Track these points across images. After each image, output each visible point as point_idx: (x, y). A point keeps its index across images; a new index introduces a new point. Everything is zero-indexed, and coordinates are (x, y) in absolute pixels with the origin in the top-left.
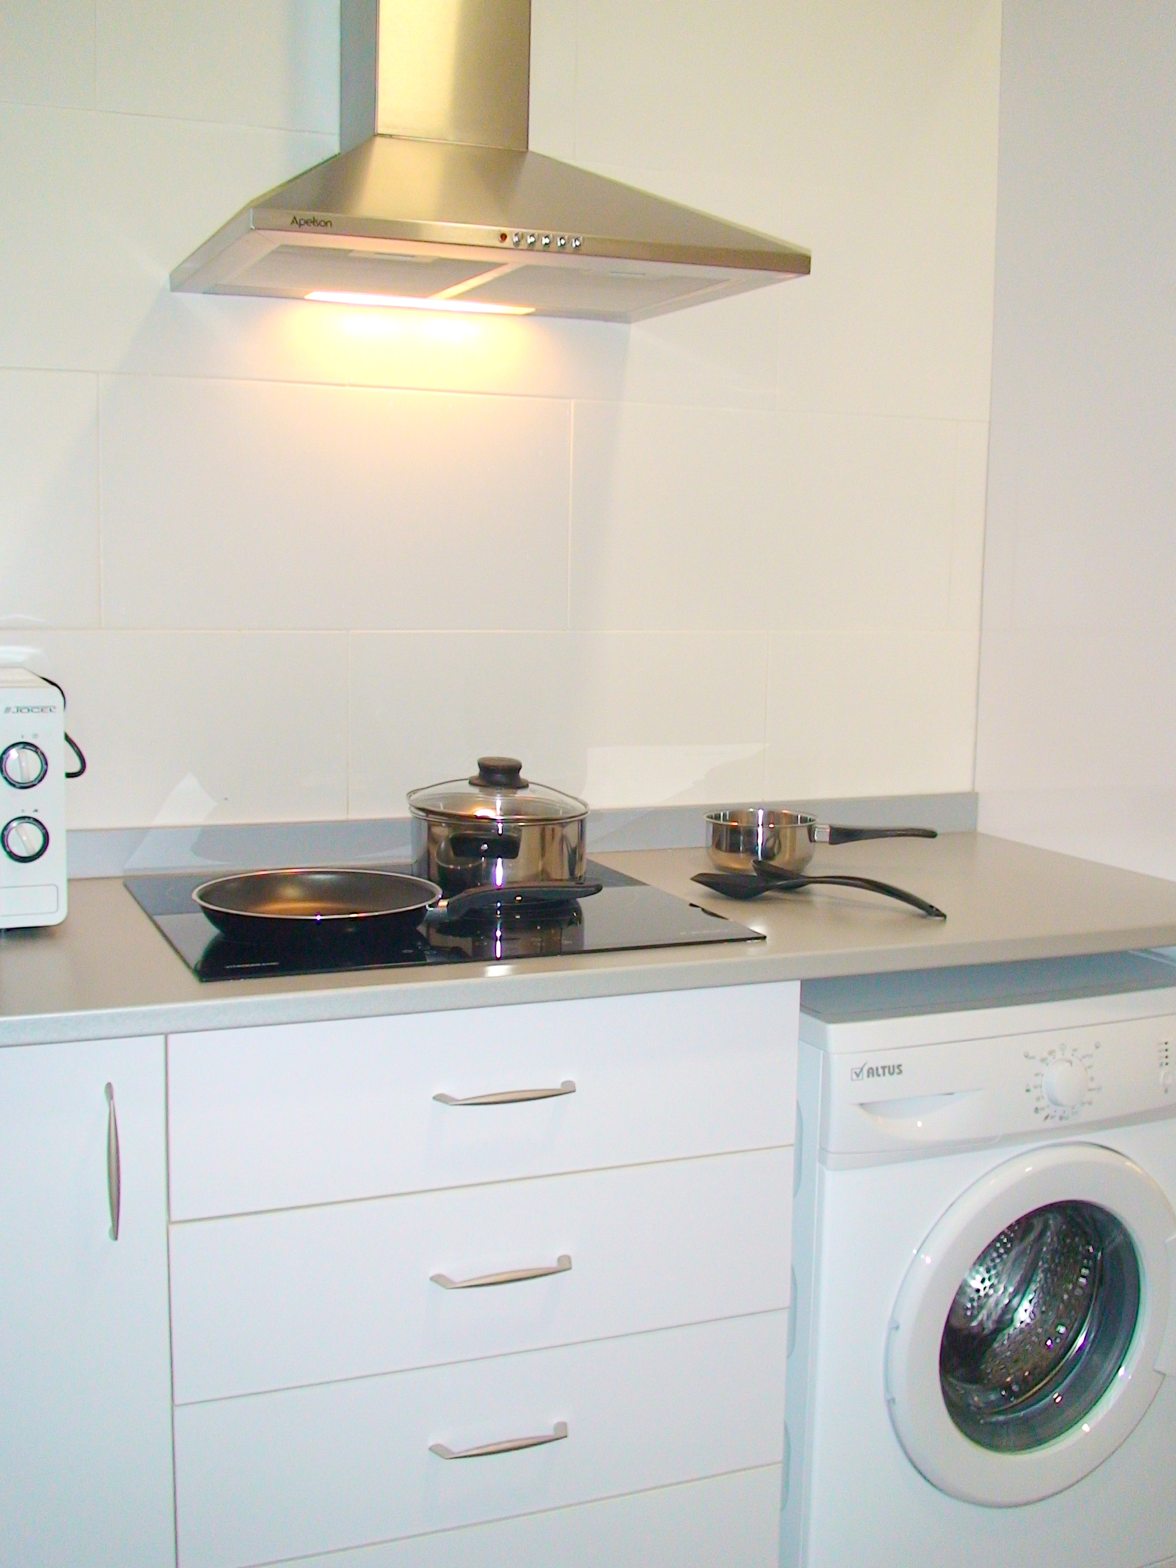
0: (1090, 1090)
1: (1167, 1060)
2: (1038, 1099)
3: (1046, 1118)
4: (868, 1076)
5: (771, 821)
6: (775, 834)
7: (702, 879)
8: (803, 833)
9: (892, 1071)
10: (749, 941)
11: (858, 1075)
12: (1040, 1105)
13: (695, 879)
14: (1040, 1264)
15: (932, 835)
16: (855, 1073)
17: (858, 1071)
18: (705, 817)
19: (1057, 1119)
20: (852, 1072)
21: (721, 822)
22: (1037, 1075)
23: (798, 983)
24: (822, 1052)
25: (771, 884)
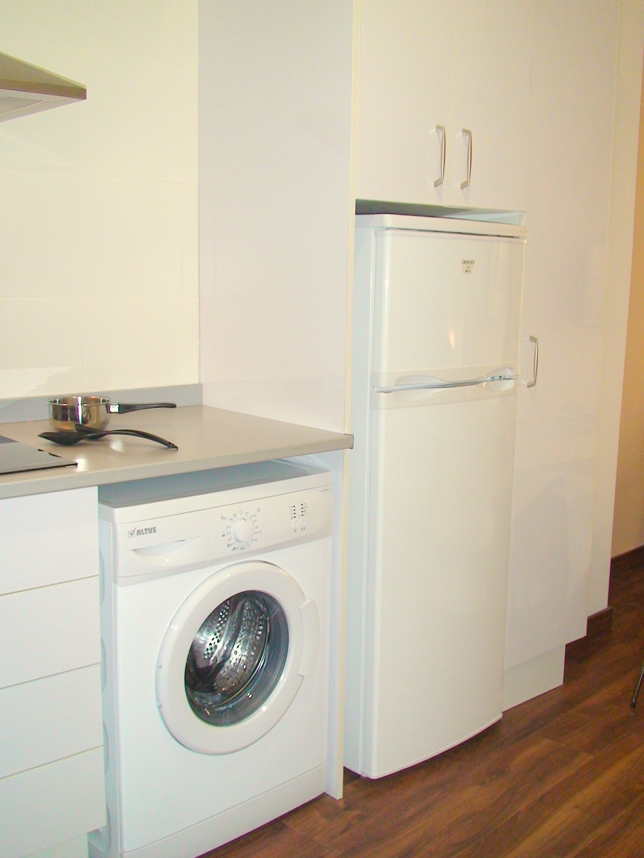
0: (256, 533)
1: (295, 515)
2: (229, 540)
3: (234, 549)
4: (138, 535)
5: (85, 403)
6: (88, 410)
7: (46, 436)
8: (103, 408)
9: (150, 531)
10: (68, 467)
11: (132, 535)
12: (230, 543)
13: (42, 436)
14: (242, 627)
15: (173, 406)
16: (130, 533)
17: (132, 532)
18: (48, 402)
19: (240, 549)
20: (128, 534)
21: (57, 404)
22: (228, 527)
23: (97, 488)
24: (112, 524)
25: (83, 436)
